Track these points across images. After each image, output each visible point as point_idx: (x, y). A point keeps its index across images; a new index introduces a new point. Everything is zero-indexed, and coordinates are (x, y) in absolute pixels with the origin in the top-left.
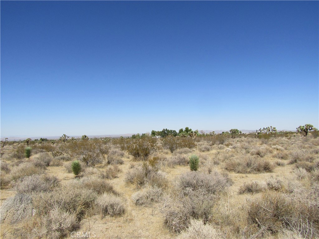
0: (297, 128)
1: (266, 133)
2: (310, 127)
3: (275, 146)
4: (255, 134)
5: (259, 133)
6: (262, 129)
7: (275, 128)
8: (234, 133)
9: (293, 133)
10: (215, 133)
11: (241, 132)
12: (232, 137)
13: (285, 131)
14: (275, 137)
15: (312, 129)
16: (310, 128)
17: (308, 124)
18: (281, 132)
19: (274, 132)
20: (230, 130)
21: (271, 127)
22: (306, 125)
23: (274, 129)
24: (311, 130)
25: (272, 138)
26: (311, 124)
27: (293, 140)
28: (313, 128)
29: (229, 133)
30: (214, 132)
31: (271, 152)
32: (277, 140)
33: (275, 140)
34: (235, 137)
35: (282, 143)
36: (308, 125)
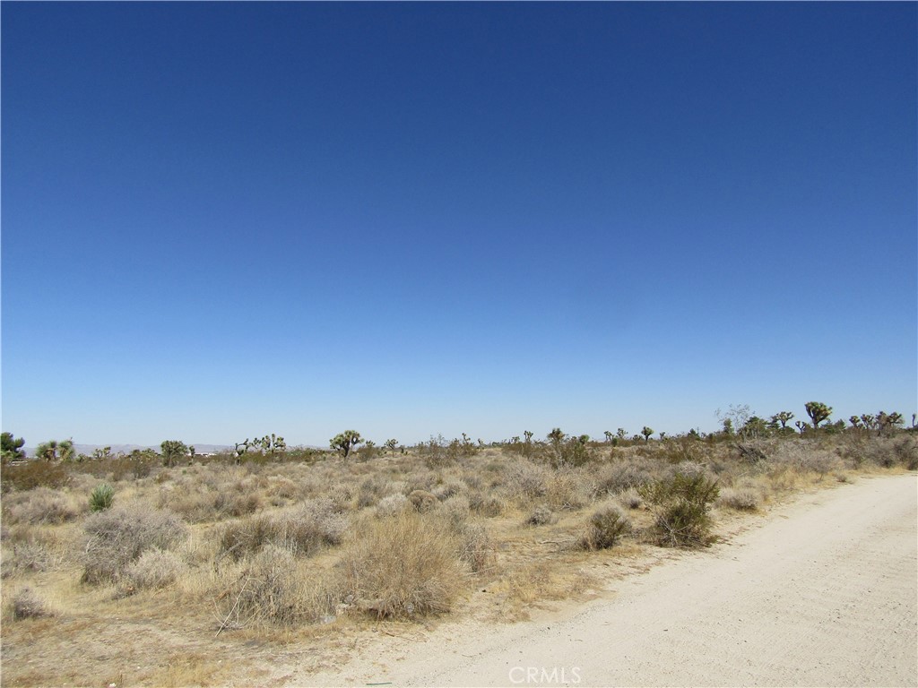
0: (331, 441)
1: (261, 451)
2: (353, 437)
3: (276, 478)
4: (232, 455)
5: (242, 451)
6: (251, 441)
7: (282, 439)
8: (173, 453)
9: (324, 452)
10: (111, 453)
11: (193, 450)
12: (168, 461)
13: (304, 449)
14: (281, 461)
15: (357, 441)
16: (355, 440)
17: (351, 429)
18: (298, 450)
19: (279, 448)
20: (160, 444)
21: (273, 435)
22: (346, 433)
23: (280, 442)
24: (355, 443)
25: (273, 464)
26: (357, 431)
27: (319, 468)
28: (359, 439)
29: (160, 452)
30: (109, 448)
31: (264, 486)
32: (284, 467)
33: (280, 468)
34: (173, 465)
35: (292, 472)
36: (350, 433)
